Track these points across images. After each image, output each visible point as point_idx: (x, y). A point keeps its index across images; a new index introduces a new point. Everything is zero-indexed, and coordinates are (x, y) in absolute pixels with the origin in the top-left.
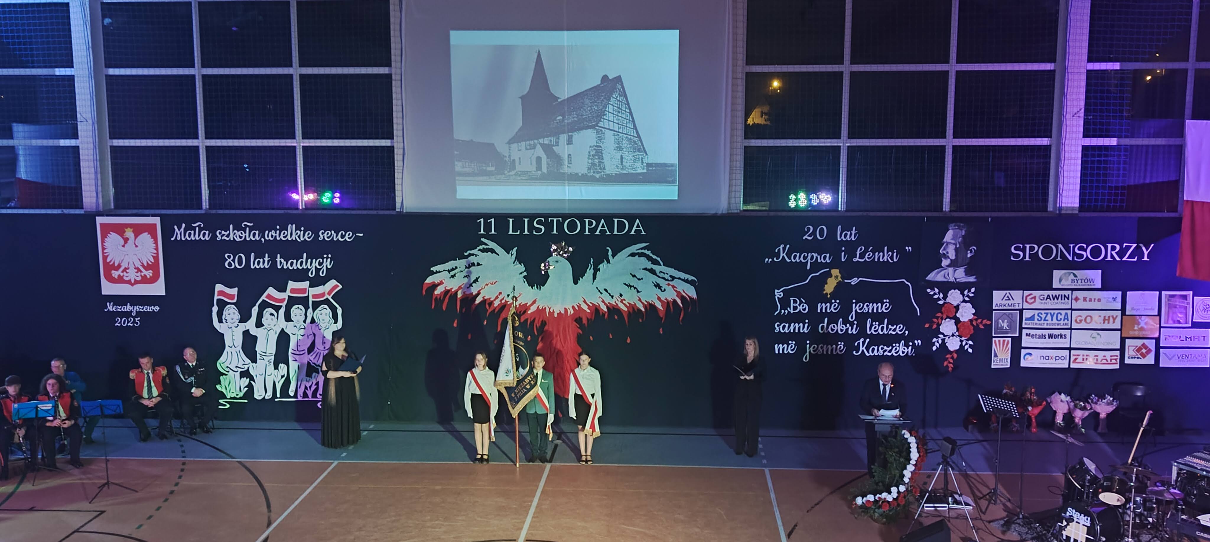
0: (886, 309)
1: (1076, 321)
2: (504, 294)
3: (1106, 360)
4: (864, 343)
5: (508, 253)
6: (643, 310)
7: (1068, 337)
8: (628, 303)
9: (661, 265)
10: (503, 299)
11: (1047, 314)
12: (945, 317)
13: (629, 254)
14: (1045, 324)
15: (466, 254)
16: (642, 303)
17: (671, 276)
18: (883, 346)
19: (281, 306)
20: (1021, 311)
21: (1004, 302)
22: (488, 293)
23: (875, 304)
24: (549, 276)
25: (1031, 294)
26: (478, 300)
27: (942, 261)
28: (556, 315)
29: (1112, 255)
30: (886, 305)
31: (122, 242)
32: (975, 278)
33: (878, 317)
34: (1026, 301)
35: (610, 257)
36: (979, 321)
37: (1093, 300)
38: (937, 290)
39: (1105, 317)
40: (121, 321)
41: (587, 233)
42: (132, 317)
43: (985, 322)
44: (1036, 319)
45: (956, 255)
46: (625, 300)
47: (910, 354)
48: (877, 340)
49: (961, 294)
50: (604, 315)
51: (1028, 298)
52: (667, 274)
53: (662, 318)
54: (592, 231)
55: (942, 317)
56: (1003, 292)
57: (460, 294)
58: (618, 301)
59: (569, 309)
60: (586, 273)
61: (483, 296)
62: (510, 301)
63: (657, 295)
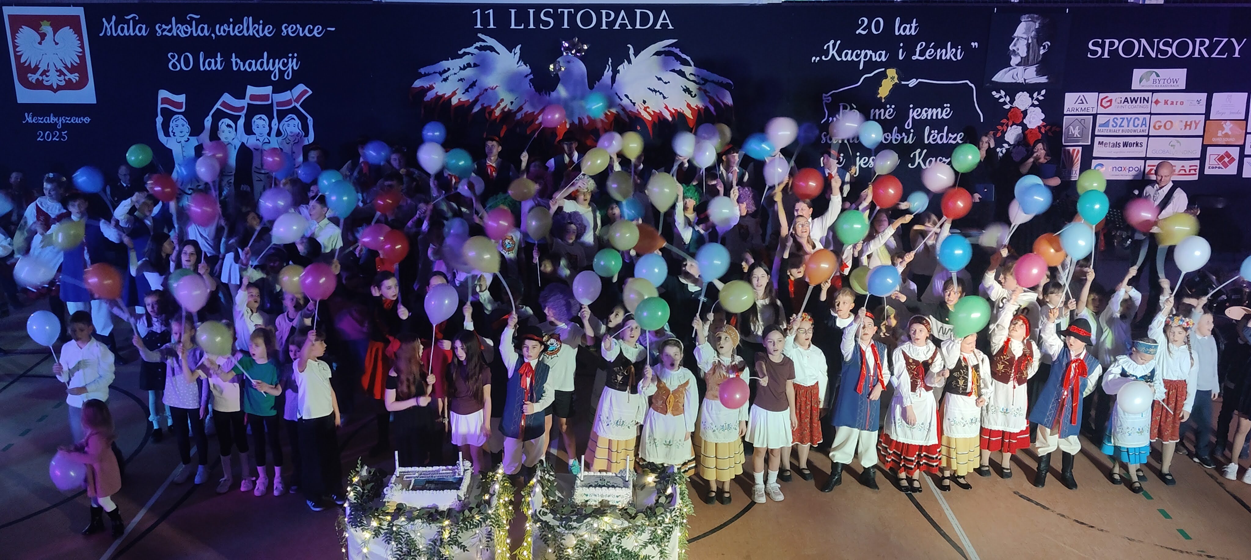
0: (947, 115)
1: (1154, 127)
2: (507, 102)
3: (1185, 170)
4: (921, 154)
7: (1144, 145)
8: (654, 112)
9: (690, 65)
11: (1123, 119)
12: (1010, 123)
13: (653, 52)
14: (1120, 131)
15: (460, 52)
16: (670, 111)
18: (941, 157)
19: (240, 116)
20: (1095, 116)
21: (1078, 106)
22: (488, 100)
23: (934, 109)
25: (1107, 97)
26: (476, 109)
27: (1011, 59)
29: (1200, 50)
30: (947, 111)
31: (38, 38)
32: (1047, 78)
33: (936, 124)
34: (1102, 105)
35: (632, 56)
36: (1048, 128)
37: (1175, 103)
38: (1003, 93)
39: (1187, 122)
40: (44, 135)
41: (604, 27)
42: (58, 130)
43: (1054, 128)
44: (1110, 125)
45: (1028, 52)
48: (935, 151)
49: (1030, 96)
51: (1104, 101)
52: (699, 76)
54: (611, 24)
55: (1008, 123)
56: (1076, 95)
57: (454, 101)
58: (641, 109)
59: (584, 118)
60: (603, 75)
61: (482, 103)
62: (514, 108)
63: (686, 101)
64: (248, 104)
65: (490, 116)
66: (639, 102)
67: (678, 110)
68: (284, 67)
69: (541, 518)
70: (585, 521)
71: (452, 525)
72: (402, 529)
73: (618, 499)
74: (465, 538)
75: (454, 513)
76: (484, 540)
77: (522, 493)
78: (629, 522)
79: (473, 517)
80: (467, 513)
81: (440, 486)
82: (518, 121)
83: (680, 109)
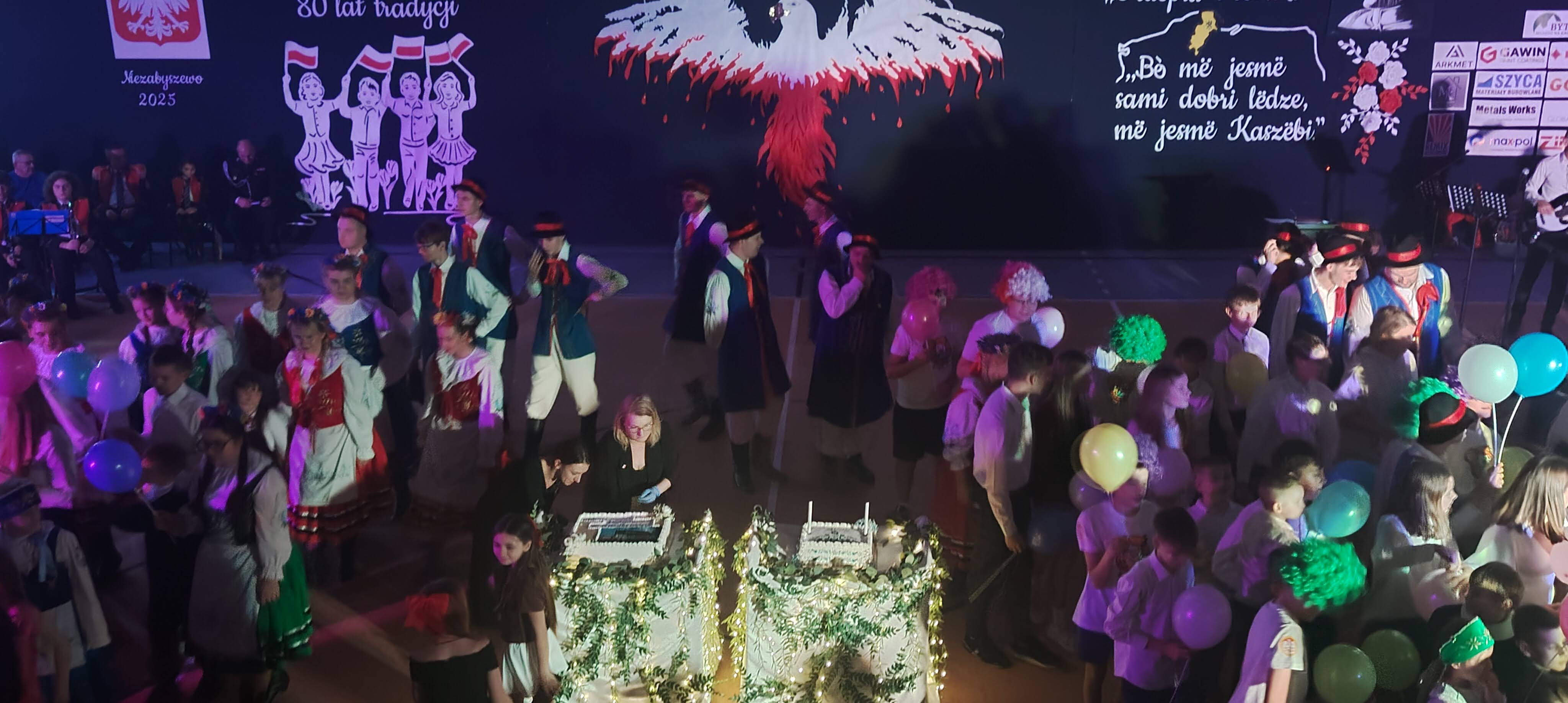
0: (1279, 72)
1: (1552, 87)
2: (715, 56)
4: (1243, 122)
6: (922, 77)
7: (1538, 110)
8: (902, 68)
9: (949, 8)
10: (714, 62)
11: (1511, 77)
12: (1361, 82)
14: (1507, 92)
16: (922, 67)
17: (964, 25)
18: (1269, 127)
19: (385, 74)
20: (1473, 73)
21: (1450, 59)
22: (692, 54)
23: (1263, 64)
25: (1489, 48)
26: (677, 64)
28: (792, 87)
30: (1278, 66)
32: (1411, 24)
33: (1266, 84)
34: (1482, 59)
36: (1411, 88)
38: (1352, 43)
40: (147, 98)
42: (164, 92)
43: (1419, 88)
44: (1493, 84)
46: (894, 62)
47: (1307, 138)
48: (1263, 118)
49: (1388, 47)
50: (863, 85)
51: (1486, 53)
52: (959, 22)
53: (950, 90)
55: (1358, 83)
56: (1451, 44)
57: (650, 55)
58: (885, 64)
59: (812, 77)
60: (837, 21)
61: (684, 58)
62: (725, 64)
63: (943, 54)
64: (395, 59)
65: (694, 74)
66: (883, 56)
67: (933, 66)
68: (439, 11)
69: (758, 579)
70: (813, 584)
71: (648, 585)
72: (587, 589)
73: (854, 557)
74: (663, 601)
75: (651, 570)
76: (687, 604)
77: (735, 548)
78: (868, 586)
79: (674, 576)
80: (666, 570)
81: (633, 537)
82: (729, 81)
83: (936, 63)
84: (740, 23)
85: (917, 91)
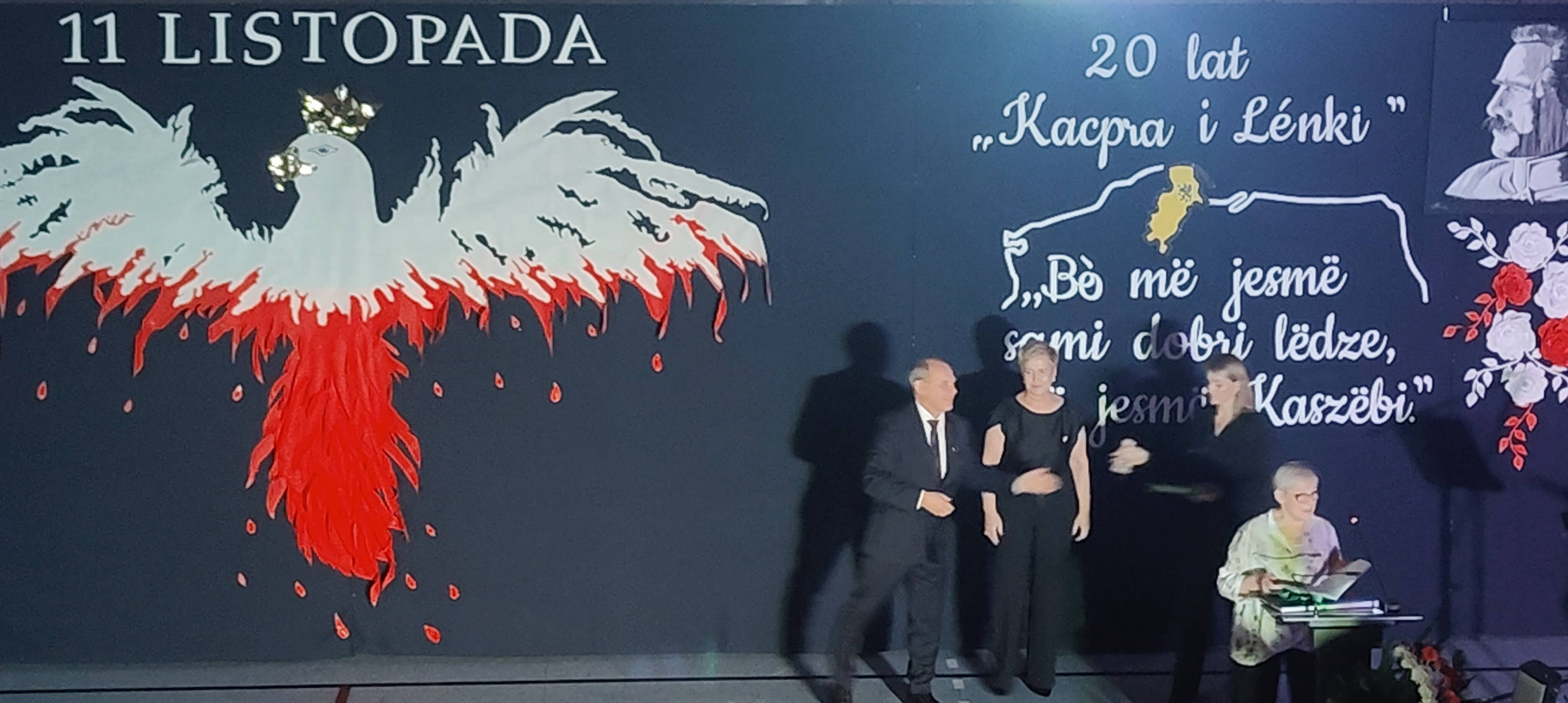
0: (1332, 285)
2: (153, 257)
4: (1266, 387)
5: (164, 125)
6: (600, 298)
8: (555, 279)
9: (651, 158)
10: (148, 272)
12: (1500, 304)
13: (553, 126)
15: (24, 128)
16: (598, 278)
17: (685, 194)
18: (1321, 396)
22: (100, 254)
23: (1298, 271)
24: (297, 197)
26: (67, 277)
27: (1492, 138)
28: (322, 320)
30: (1331, 274)
33: (1307, 310)
35: (494, 135)
38: (1477, 226)
41: (418, 58)
45: (1536, 119)
46: (540, 268)
47: (1400, 419)
48: (1306, 378)
49: (1548, 235)
50: (476, 316)
52: (674, 186)
53: (660, 325)
54: (436, 52)
55: (1494, 304)
57: (8, 256)
58: (521, 272)
59: (365, 298)
60: (416, 185)
61: (84, 262)
62: (173, 275)
63: (640, 250)
65: (106, 298)
66: (515, 255)
67: (623, 275)
82: (184, 310)
83: (628, 271)
84: (207, 189)
85: (591, 327)
